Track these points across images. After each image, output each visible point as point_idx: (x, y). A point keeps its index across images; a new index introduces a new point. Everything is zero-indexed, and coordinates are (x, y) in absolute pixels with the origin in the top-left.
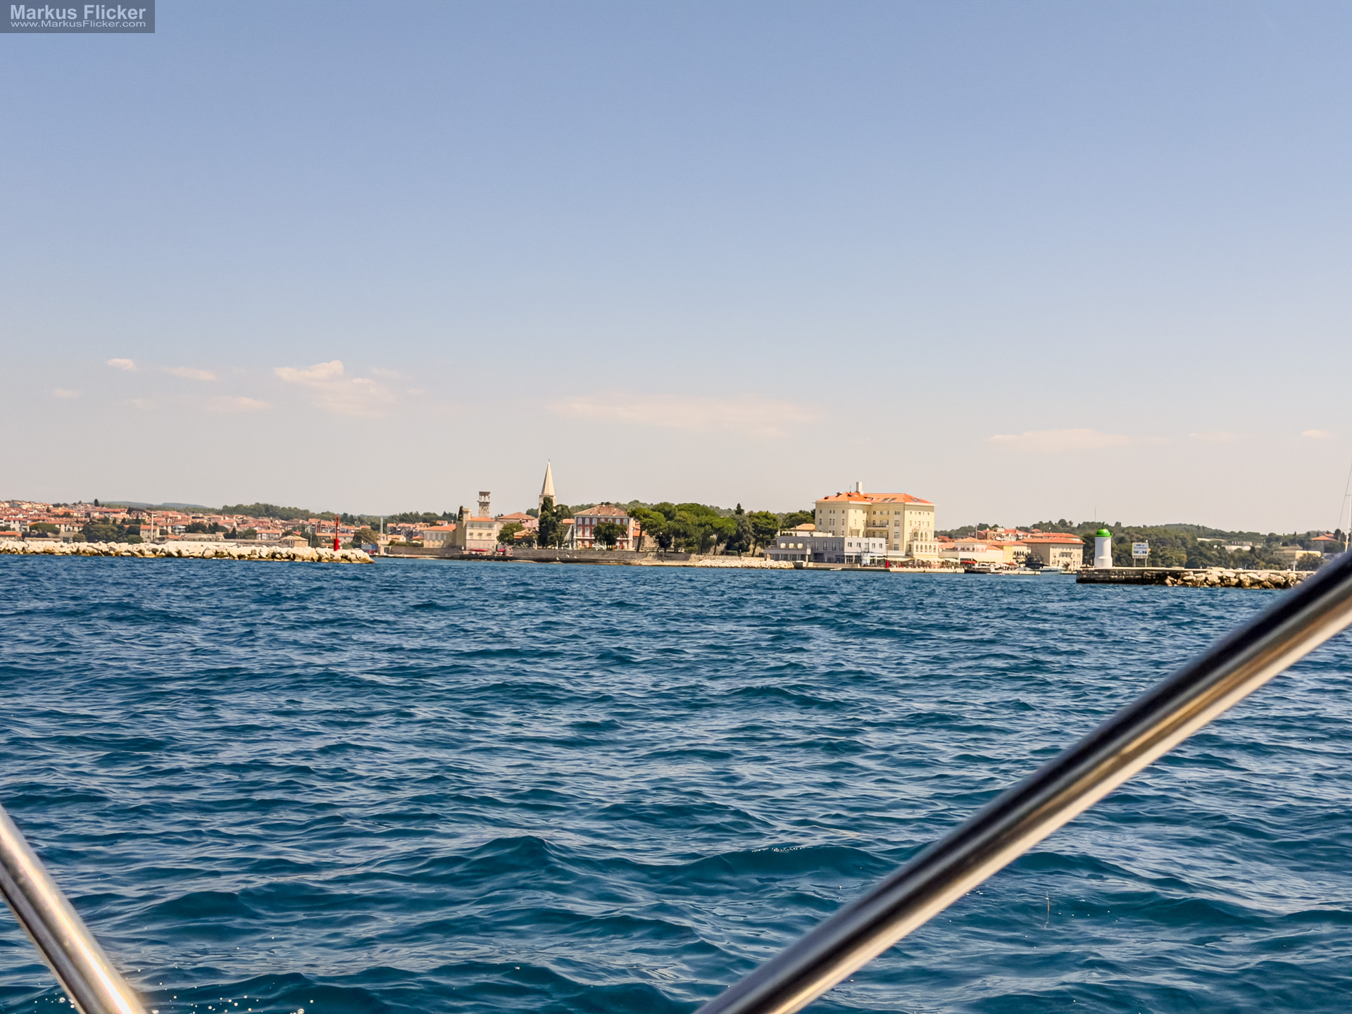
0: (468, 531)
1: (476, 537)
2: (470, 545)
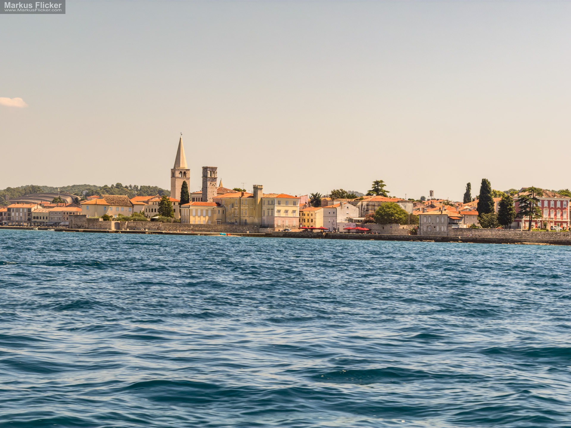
0: (277, 208)
1: (282, 214)
2: (278, 222)
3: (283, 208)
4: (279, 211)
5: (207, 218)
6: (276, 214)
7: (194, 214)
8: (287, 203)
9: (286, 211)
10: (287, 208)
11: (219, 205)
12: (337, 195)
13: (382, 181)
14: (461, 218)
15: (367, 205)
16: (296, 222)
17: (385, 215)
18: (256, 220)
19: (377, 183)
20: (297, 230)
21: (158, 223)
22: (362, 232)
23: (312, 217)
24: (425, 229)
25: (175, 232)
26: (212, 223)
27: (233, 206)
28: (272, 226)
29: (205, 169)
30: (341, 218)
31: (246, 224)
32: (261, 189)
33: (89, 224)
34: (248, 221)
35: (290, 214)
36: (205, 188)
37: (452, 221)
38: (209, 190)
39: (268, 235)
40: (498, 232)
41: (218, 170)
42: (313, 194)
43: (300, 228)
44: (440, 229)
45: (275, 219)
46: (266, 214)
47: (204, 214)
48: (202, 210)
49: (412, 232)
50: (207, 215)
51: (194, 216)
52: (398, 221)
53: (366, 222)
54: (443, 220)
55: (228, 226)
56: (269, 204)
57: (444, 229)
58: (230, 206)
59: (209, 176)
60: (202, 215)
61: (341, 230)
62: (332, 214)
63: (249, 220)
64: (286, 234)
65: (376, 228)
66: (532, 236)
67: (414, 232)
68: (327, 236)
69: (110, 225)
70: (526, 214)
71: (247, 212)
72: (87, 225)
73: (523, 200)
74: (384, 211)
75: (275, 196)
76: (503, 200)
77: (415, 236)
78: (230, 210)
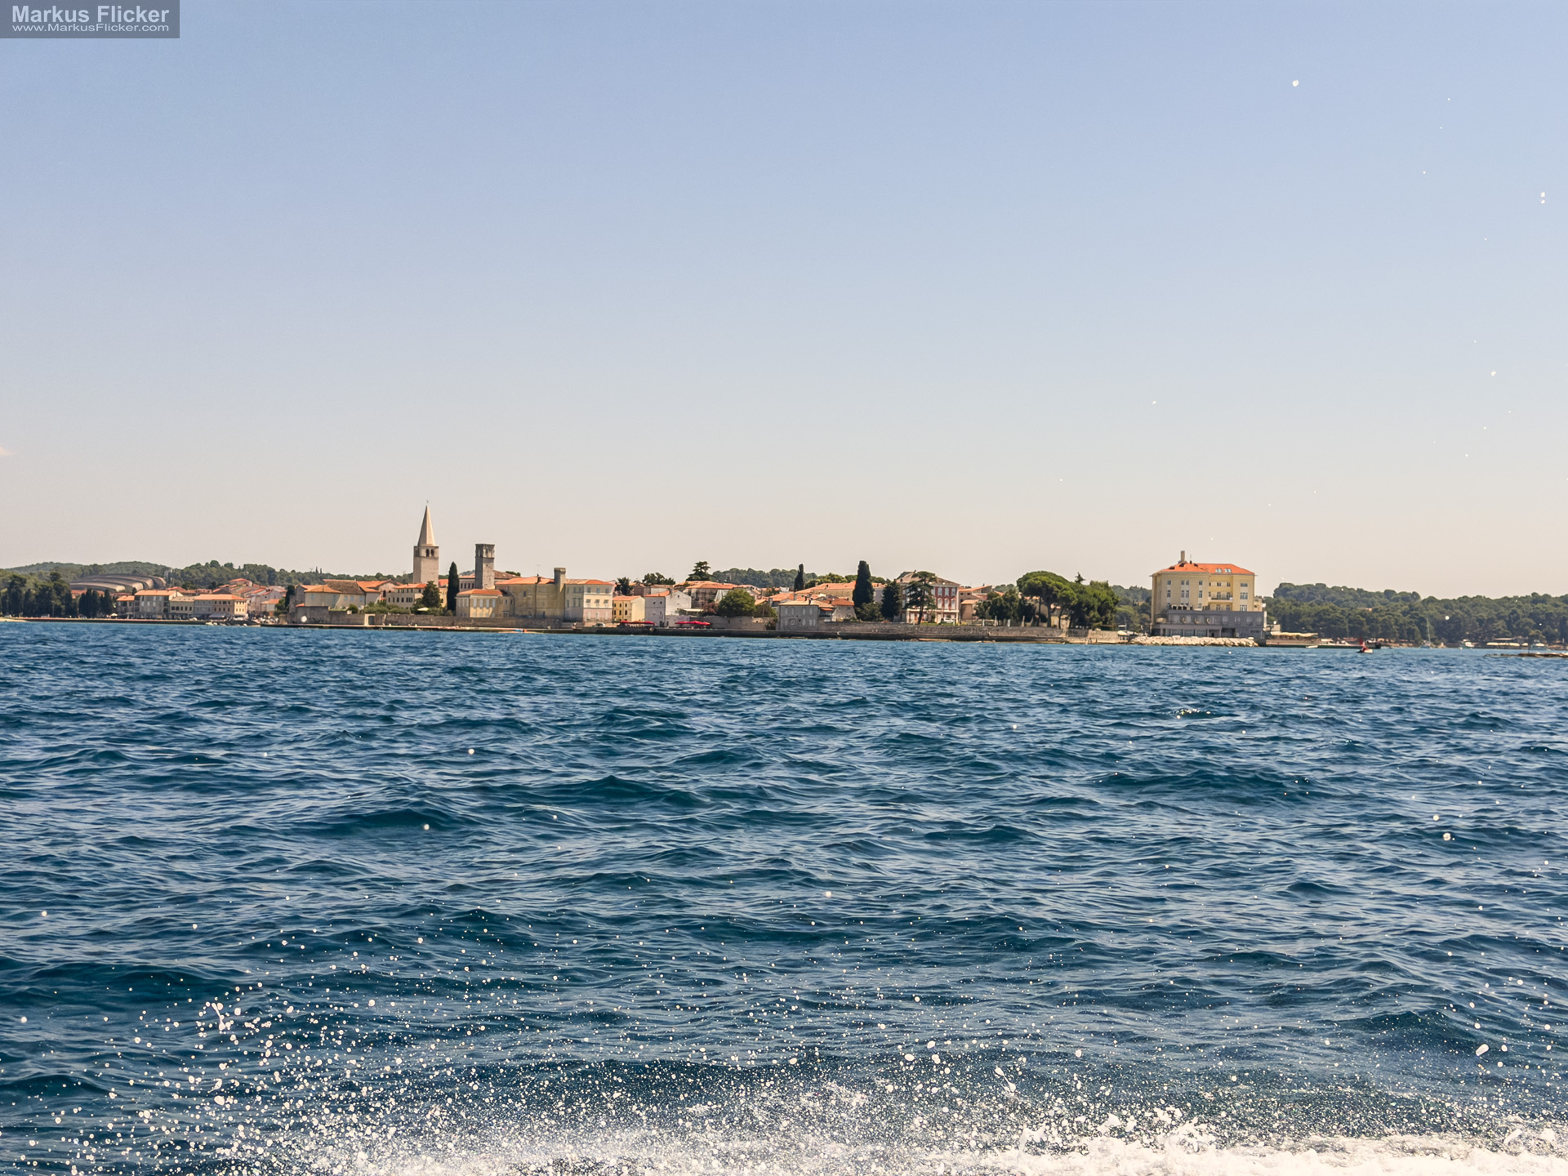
0: (586, 597)
1: (593, 605)
2: (587, 615)
3: (593, 597)
4: (588, 601)
5: (491, 609)
6: (585, 605)
7: (475, 604)
8: (598, 591)
9: (597, 601)
10: (597, 597)
11: (505, 593)
12: (653, 580)
13: (706, 563)
14: (834, 609)
15: (697, 593)
16: (608, 615)
17: (734, 606)
18: (558, 613)
19: (700, 564)
20: (611, 625)
21: (429, 617)
22: (701, 626)
23: (625, 608)
24: (786, 623)
25: (454, 627)
26: (496, 615)
27: (525, 595)
28: (581, 620)
29: (479, 547)
30: (670, 610)
31: (544, 617)
32: (564, 573)
33: (331, 618)
34: (546, 614)
35: (602, 605)
36: (479, 570)
37: (823, 613)
38: (485, 574)
39: (576, 632)
40: (883, 626)
41: (495, 548)
42: (620, 580)
43: (613, 622)
44: (808, 622)
45: (585, 611)
46: (571, 604)
47: (488, 605)
48: (484, 600)
49: (768, 628)
50: (491, 606)
51: (475, 608)
52: (750, 613)
53: (703, 614)
54: (811, 612)
55: (521, 620)
56: (575, 592)
57: (813, 622)
58: (521, 594)
59: (484, 556)
60: (484, 605)
61: (672, 624)
62: (657, 604)
63: (548, 613)
64: (600, 631)
65: (719, 621)
66: (926, 631)
67: (771, 627)
68: (656, 633)
69: (363, 619)
70: (917, 603)
71: (546, 602)
72: (328, 620)
73: (913, 586)
74: (732, 600)
75: (584, 582)
76: (887, 587)
77: (771, 632)
78: (520, 599)
